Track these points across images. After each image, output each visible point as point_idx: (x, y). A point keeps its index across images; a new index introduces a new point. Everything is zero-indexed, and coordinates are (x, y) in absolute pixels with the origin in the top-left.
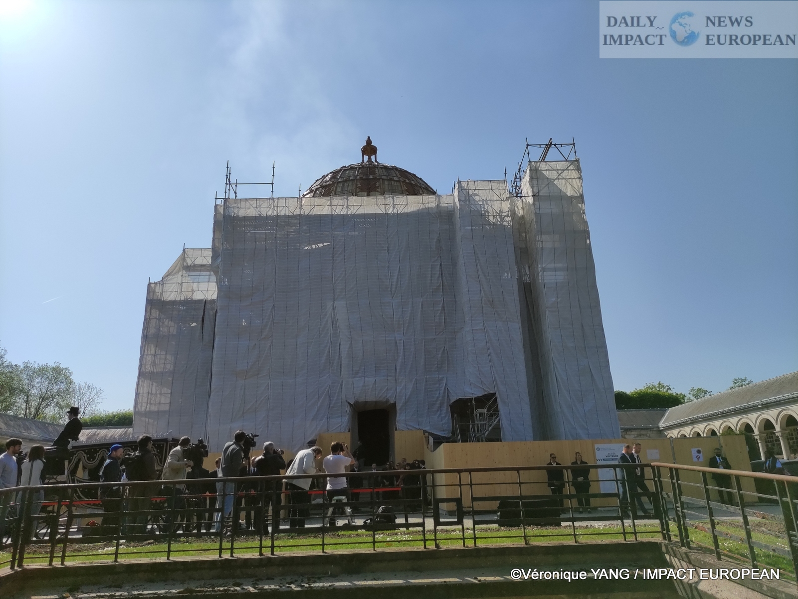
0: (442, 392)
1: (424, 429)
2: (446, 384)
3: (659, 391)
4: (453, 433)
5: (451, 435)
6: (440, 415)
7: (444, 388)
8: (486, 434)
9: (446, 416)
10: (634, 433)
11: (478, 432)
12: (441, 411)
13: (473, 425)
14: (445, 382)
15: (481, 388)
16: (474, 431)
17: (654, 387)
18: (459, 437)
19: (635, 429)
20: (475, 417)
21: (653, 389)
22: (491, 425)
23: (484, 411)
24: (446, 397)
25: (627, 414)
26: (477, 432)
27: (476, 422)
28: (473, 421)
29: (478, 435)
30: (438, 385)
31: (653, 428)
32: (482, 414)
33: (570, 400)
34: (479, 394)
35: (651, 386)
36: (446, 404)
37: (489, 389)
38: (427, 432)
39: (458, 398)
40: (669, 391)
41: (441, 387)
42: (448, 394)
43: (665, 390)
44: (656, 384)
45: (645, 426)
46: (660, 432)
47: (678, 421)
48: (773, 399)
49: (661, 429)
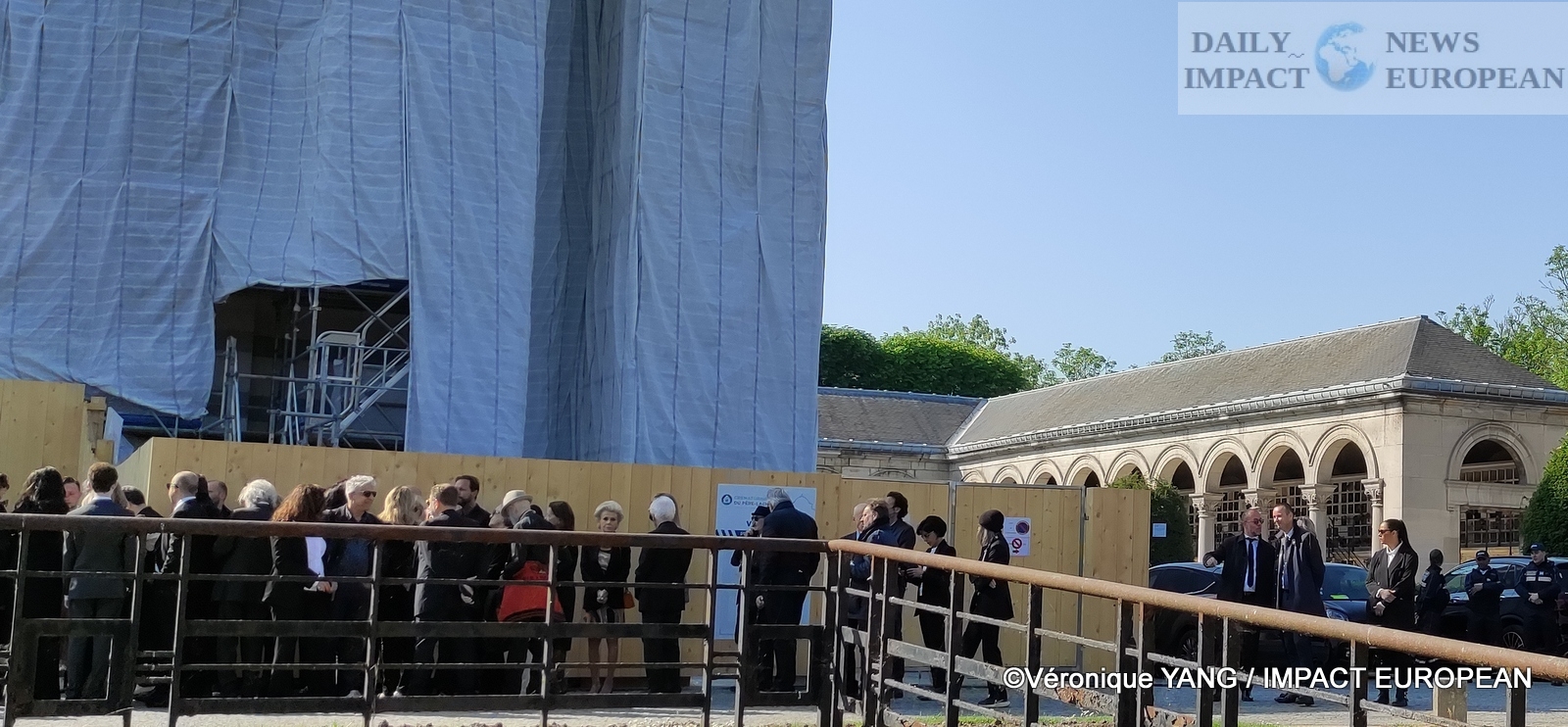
0: (187, 250)
1: (92, 382)
2: (212, 224)
3: (972, 343)
4: (214, 406)
5: (203, 412)
6: (168, 335)
7: (197, 236)
8: (345, 423)
9: (192, 342)
10: (872, 463)
11: (316, 410)
12: (174, 321)
13: (299, 386)
14: (206, 213)
15: (350, 253)
16: (302, 407)
17: (959, 327)
18: (237, 425)
19: (876, 452)
20: (313, 357)
21: (956, 337)
22: (369, 393)
23: (354, 339)
24: (204, 271)
25: (862, 404)
26: (311, 413)
27: (313, 375)
28: (302, 372)
29: (311, 423)
30: (171, 224)
31: (929, 454)
32: (345, 350)
33: (674, 336)
34: (343, 275)
35: (951, 325)
36: (197, 298)
37: (383, 262)
38: (103, 394)
39: (253, 282)
40: (999, 348)
41: (187, 233)
42: (211, 261)
43: (988, 343)
44: (967, 321)
45: (908, 447)
46: (948, 466)
47: (1003, 440)
48: (1258, 401)
49: (951, 458)
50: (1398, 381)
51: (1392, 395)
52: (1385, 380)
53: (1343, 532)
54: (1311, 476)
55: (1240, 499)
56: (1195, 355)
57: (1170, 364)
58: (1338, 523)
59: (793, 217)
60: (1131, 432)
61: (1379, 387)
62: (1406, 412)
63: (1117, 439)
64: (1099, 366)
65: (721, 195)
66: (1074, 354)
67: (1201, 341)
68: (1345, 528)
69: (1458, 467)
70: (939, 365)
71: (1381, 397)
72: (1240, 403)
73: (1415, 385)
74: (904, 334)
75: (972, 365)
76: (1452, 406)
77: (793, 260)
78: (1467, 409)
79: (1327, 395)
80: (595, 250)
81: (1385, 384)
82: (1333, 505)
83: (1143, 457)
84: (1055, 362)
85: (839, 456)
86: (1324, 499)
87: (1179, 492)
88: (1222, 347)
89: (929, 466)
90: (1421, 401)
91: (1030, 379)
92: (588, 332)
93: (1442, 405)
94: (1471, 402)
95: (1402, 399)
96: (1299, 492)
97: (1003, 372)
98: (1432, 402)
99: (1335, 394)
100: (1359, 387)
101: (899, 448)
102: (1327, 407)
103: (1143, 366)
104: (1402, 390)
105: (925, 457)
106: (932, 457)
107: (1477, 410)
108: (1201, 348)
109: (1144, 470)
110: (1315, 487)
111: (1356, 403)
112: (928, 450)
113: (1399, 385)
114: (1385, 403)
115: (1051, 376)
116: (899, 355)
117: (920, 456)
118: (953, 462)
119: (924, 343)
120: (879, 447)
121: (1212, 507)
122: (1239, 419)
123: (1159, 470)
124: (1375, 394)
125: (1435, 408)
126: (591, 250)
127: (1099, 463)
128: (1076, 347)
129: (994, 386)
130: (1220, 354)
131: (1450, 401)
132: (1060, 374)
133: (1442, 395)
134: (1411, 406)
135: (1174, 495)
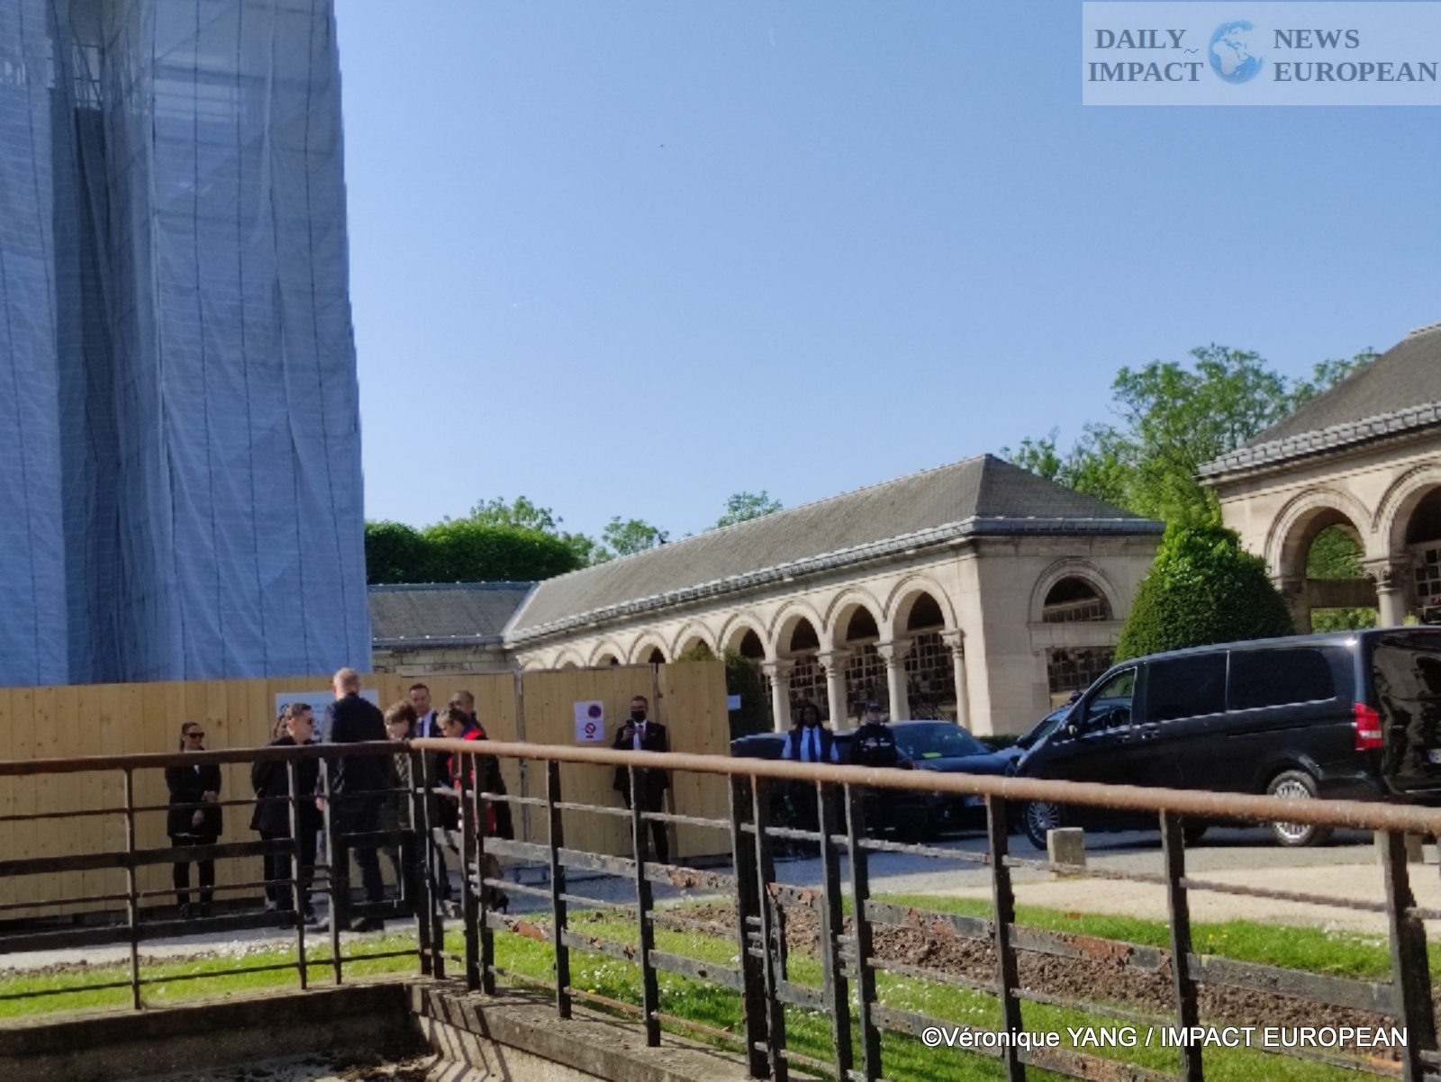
3: (517, 525)
10: (426, 659)
17: (503, 511)
19: (428, 647)
21: (500, 521)
25: (409, 599)
31: (484, 644)
33: (211, 546)
35: (494, 510)
40: (547, 529)
43: (534, 524)
44: (510, 503)
45: (460, 638)
46: (504, 656)
47: (561, 623)
48: (823, 558)
49: (508, 647)
50: (968, 523)
51: (963, 540)
52: (954, 524)
53: (925, 687)
54: (886, 632)
55: (813, 664)
56: (751, 516)
57: (727, 528)
58: (918, 679)
59: (323, 414)
60: (694, 604)
61: (950, 532)
62: (980, 557)
63: (679, 612)
64: (650, 538)
65: (248, 397)
66: (624, 528)
67: (756, 502)
68: (927, 683)
69: (1039, 609)
70: (485, 552)
71: (951, 542)
72: (803, 562)
73: (987, 527)
74: (446, 523)
75: (520, 548)
76: (1028, 545)
77: (327, 456)
78: (1044, 547)
79: (895, 546)
80: (124, 466)
81: (955, 528)
82: (911, 660)
83: (707, 627)
84: (606, 538)
85: (391, 656)
86: (901, 655)
87: (749, 660)
88: (778, 505)
89: (485, 657)
90: (994, 543)
91: (581, 557)
92: (125, 550)
93: (1016, 546)
94: (1047, 540)
95: (975, 543)
96: (874, 649)
97: (551, 552)
98: (1006, 543)
99: (903, 544)
100: (927, 534)
101: (452, 642)
102: (896, 559)
103: (698, 534)
104: (971, 534)
105: (481, 648)
106: (488, 648)
107: (1054, 547)
108: (757, 509)
109: (710, 642)
110: (892, 643)
111: (927, 552)
112: (482, 641)
113: (970, 528)
114: (956, 550)
115: (603, 554)
116: (443, 545)
117: (475, 648)
118: (509, 651)
119: (468, 530)
120: (431, 642)
121: (785, 673)
122: (805, 579)
123: (726, 641)
124: (946, 540)
125: (1010, 549)
126: (119, 464)
127: (662, 638)
128: (625, 520)
129: (544, 569)
130: (779, 513)
131: (1025, 540)
132: (611, 550)
133: (1016, 534)
134: (985, 549)
135: (744, 665)
